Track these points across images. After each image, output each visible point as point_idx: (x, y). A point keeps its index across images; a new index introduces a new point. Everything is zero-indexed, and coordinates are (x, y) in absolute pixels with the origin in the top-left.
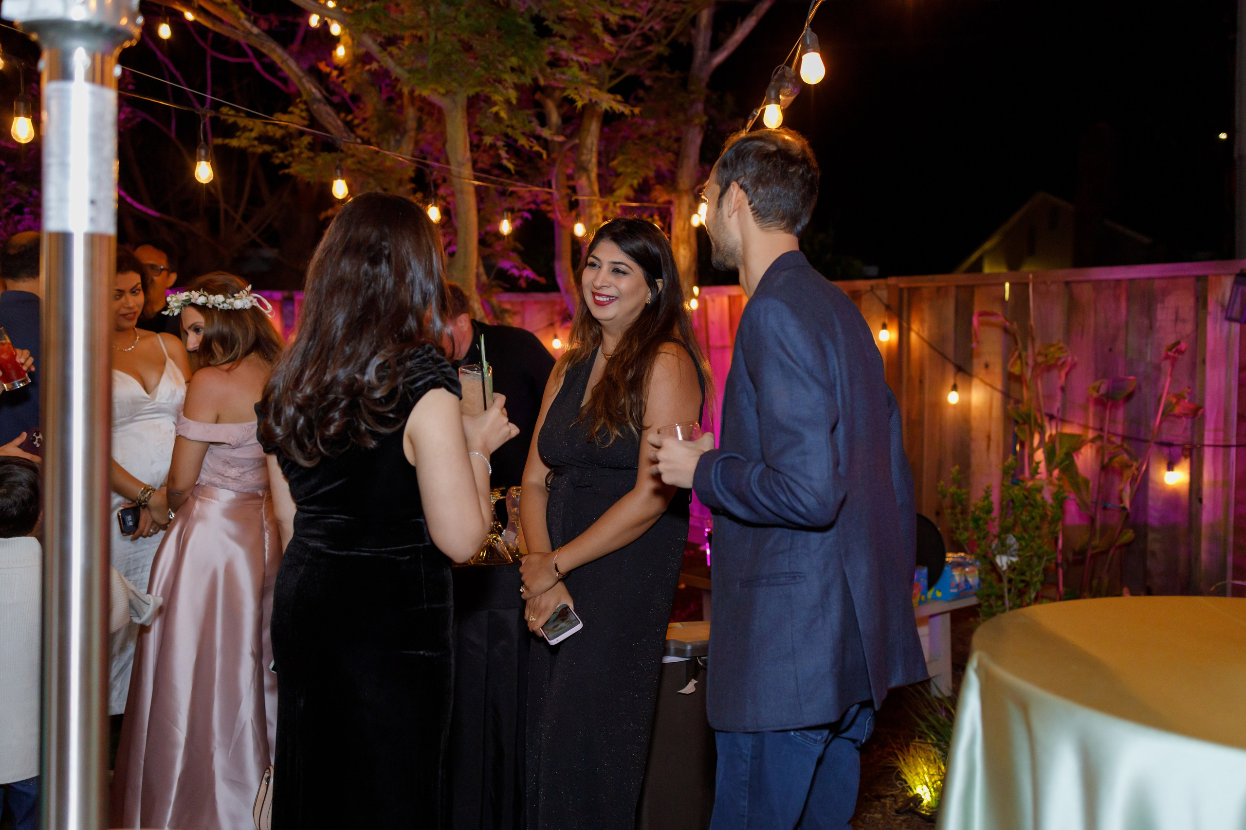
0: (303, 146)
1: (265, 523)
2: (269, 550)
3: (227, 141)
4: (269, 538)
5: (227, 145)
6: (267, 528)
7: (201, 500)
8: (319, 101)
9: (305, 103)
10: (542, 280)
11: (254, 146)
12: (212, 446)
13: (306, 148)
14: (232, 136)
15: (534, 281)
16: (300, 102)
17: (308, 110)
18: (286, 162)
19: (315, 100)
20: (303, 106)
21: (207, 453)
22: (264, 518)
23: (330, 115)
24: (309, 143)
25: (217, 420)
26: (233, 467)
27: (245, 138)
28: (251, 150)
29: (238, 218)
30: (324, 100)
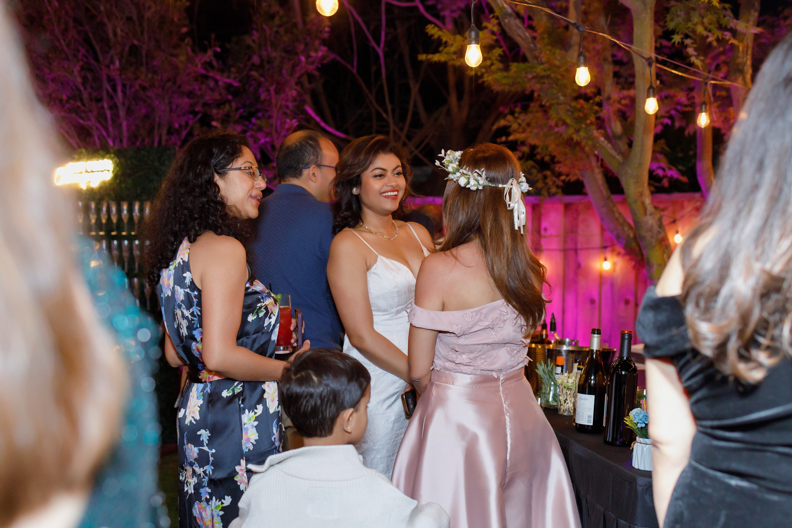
0: (494, 58)
1: (505, 406)
2: (511, 434)
3: (430, 56)
4: (510, 422)
5: (429, 60)
6: (507, 411)
7: (437, 386)
8: (510, 15)
9: (497, 18)
10: (684, 179)
11: (453, 60)
12: (440, 334)
13: (496, 59)
14: (436, 51)
15: (677, 180)
16: (493, 17)
17: (499, 24)
18: (479, 74)
19: (506, 15)
20: (495, 21)
21: (438, 340)
22: (503, 401)
23: (519, 28)
24: (500, 55)
25: (443, 308)
26: (463, 353)
27: (445, 53)
28: (451, 63)
29: (403, 136)
30: (514, 14)
